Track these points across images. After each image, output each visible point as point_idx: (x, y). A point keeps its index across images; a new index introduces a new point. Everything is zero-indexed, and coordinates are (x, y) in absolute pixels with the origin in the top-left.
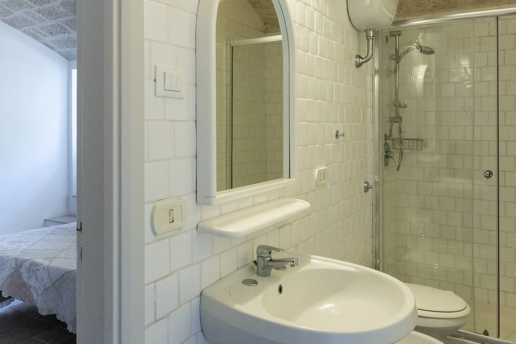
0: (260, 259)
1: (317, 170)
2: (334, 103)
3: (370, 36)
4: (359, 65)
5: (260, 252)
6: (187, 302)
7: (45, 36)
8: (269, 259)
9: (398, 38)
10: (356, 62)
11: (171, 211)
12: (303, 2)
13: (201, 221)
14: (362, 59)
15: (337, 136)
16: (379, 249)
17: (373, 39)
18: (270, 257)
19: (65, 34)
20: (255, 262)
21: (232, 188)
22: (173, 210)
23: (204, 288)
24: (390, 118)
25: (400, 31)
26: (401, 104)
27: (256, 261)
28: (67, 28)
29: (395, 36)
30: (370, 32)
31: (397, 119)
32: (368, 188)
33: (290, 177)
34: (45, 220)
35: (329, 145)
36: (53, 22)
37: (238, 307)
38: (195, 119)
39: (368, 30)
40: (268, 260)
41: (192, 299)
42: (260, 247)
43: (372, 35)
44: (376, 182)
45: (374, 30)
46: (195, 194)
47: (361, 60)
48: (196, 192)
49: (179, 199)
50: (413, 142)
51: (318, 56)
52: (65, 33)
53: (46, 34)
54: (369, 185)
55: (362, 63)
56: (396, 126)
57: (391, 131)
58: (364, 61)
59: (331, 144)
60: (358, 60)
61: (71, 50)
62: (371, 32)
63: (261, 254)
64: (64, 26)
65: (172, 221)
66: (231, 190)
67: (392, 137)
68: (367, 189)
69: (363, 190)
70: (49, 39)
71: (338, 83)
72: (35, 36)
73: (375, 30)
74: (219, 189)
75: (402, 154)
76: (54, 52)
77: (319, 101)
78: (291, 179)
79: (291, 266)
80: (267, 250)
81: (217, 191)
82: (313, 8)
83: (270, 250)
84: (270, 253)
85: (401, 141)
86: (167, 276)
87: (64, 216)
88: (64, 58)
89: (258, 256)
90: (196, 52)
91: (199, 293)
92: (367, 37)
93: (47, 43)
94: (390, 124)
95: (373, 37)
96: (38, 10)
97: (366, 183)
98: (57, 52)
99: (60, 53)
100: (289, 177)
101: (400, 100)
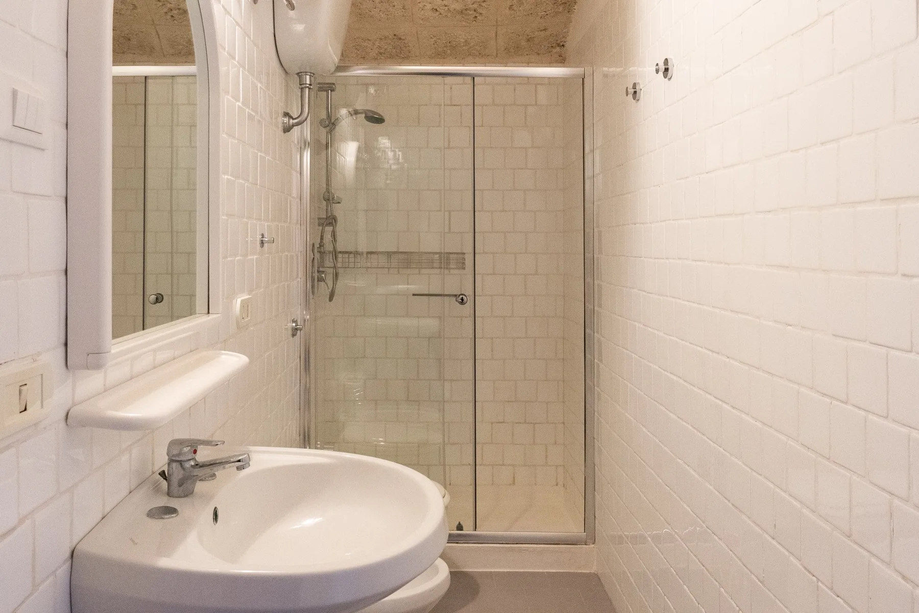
0: (174, 465)
1: (239, 300)
2: (258, 187)
3: (306, 84)
4: (287, 129)
5: (175, 452)
6: (48, 577)
8: (192, 463)
9: (331, 94)
10: (283, 123)
11: (23, 388)
12: (223, 6)
13: (74, 404)
14: (293, 119)
15: (262, 243)
16: (309, 428)
17: (310, 88)
18: (194, 459)
20: (162, 474)
21: (143, 329)
22: (26, 384)
23: (77, 541)
24: (319, 219)
25: (334, 84)
26: (334, 197)
27: (164, 472)
29: (327, 91)
30: (306, 78)
31: (331, 220)
32: (297, 329)
33: (209, 313)
35: (253, 257)
37: (165, 562)
38: (64, 194)
39: (302, 74)
40: (192, 466)
41: (57, 570)
42: (174, 443)
43: (308, 82)
44: (305, 320)
45: (312, 75)
46: (63, 349)
47: (291, 121)
48: (66, 344)
49: (36, 361)
50: (349, 256)
51: (240, 105)
54: (299, 324)
55: (293, 126)
56: (329, 229)
57: (322, 238)
58: (296, 123)
59: (255, 257)
60: (286, 120)
62: (308, 77)
63: (179, 455)
65: (24, 409)
66: (142, 332)
67: (324, 249)
68: (295, 331)
69: (290, 332)
71: (263, 155)
73: (314, 74)
74: (117, 333)
75: (336, 276)
77: (241, 181)
78: (211, 317)
79: (237, 468)
80: (189, 448)
81: (113, 339)
82: (233, 19)
83: (194, 446)
84: (195, 452)
85: (335, 253)
86: (12, 530)
89: (171, 461)
90: (67, 57)
91: (68, 554)
92: (300, 85)
94: (321, 228)
95: (310, 85)
97: (293, 321)
100: (207, 311)
101: (333, 191)
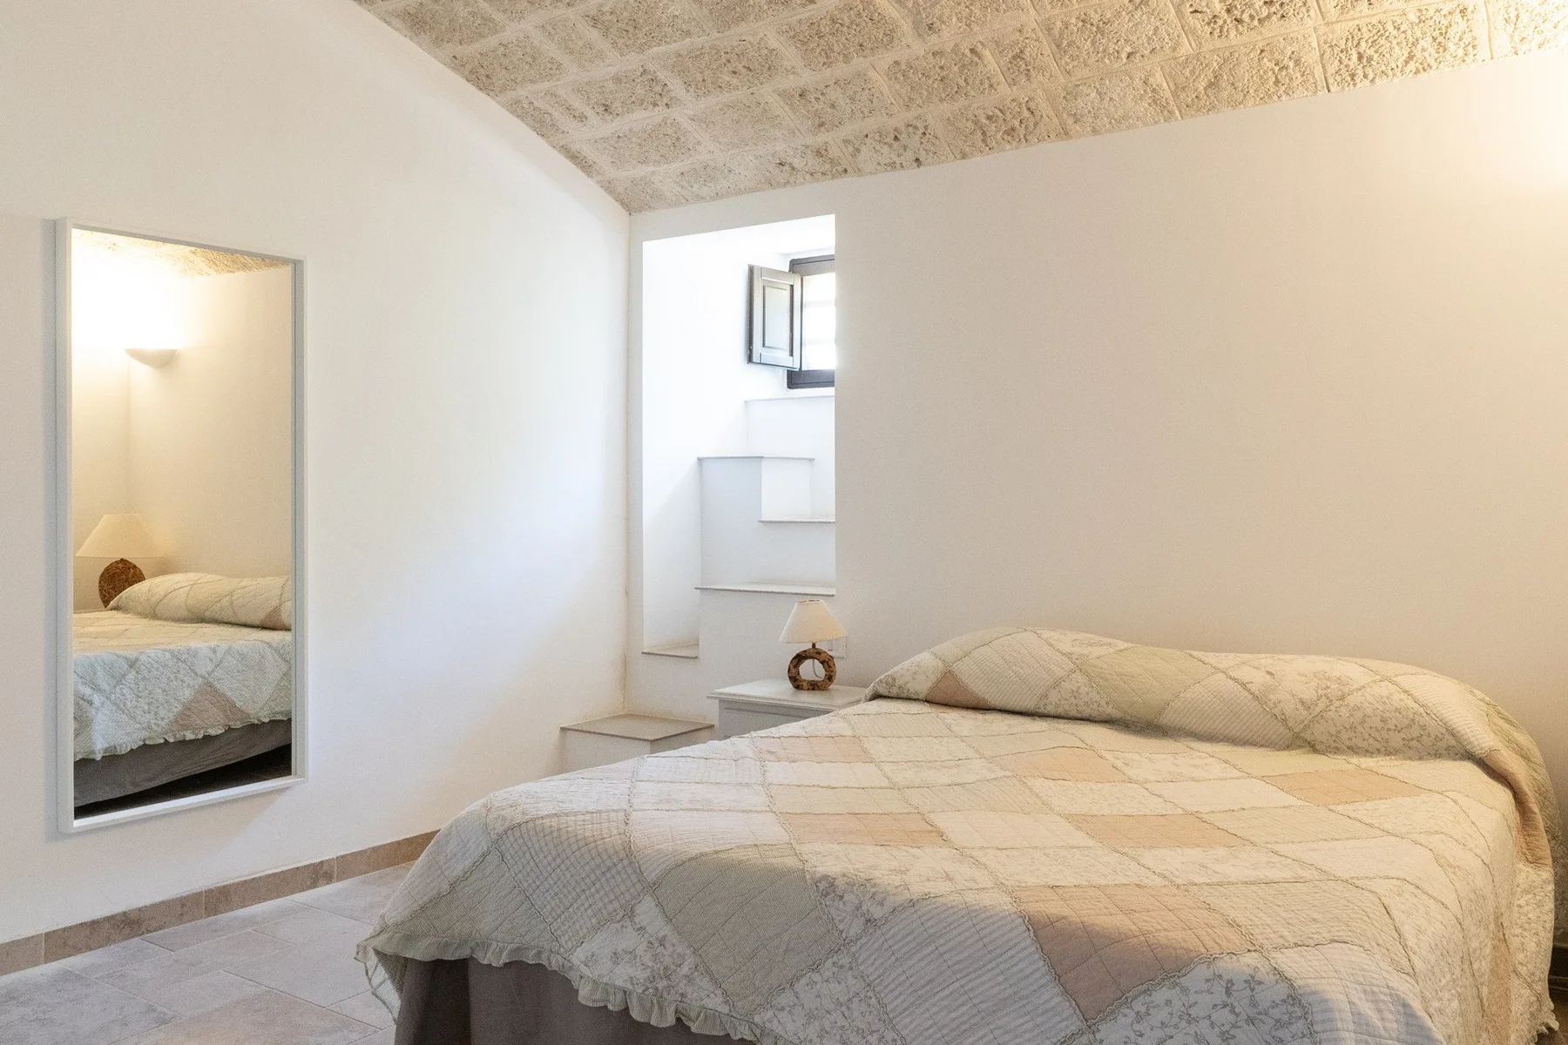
7: (582, 118)
19: (656, 109)
28: (670, 86)
34: (563, 729)
36: (631, 62)
52: (655, 105)
53: (588, 112)
61: (654, 173)
64: (661, 75)
70: (590, 133)
72: (542, 122)
76: (589, 185)
87: (614, 718)
88: (617, 205)
93: (575, 147)
96: (593, 12)
98: (598, 182)
99: (609, 187)
